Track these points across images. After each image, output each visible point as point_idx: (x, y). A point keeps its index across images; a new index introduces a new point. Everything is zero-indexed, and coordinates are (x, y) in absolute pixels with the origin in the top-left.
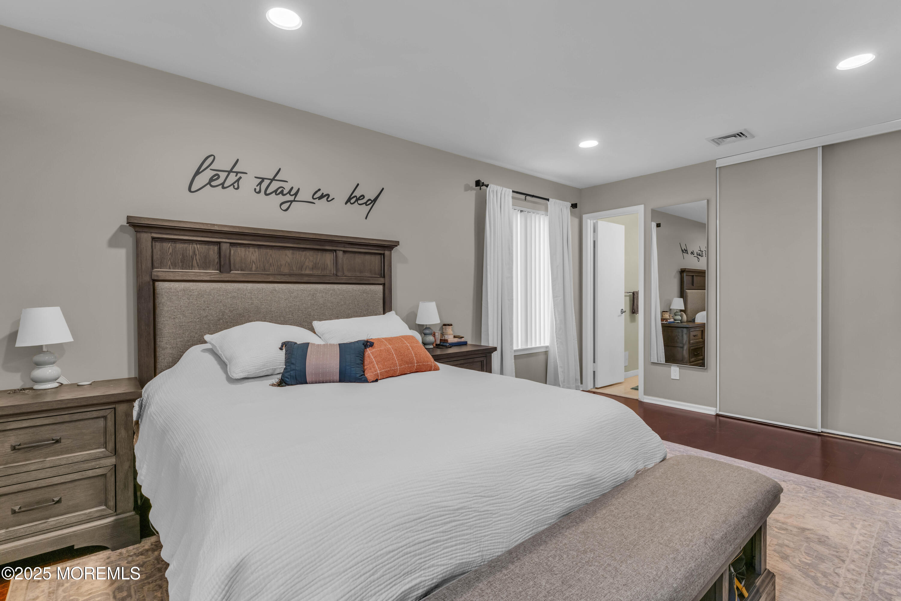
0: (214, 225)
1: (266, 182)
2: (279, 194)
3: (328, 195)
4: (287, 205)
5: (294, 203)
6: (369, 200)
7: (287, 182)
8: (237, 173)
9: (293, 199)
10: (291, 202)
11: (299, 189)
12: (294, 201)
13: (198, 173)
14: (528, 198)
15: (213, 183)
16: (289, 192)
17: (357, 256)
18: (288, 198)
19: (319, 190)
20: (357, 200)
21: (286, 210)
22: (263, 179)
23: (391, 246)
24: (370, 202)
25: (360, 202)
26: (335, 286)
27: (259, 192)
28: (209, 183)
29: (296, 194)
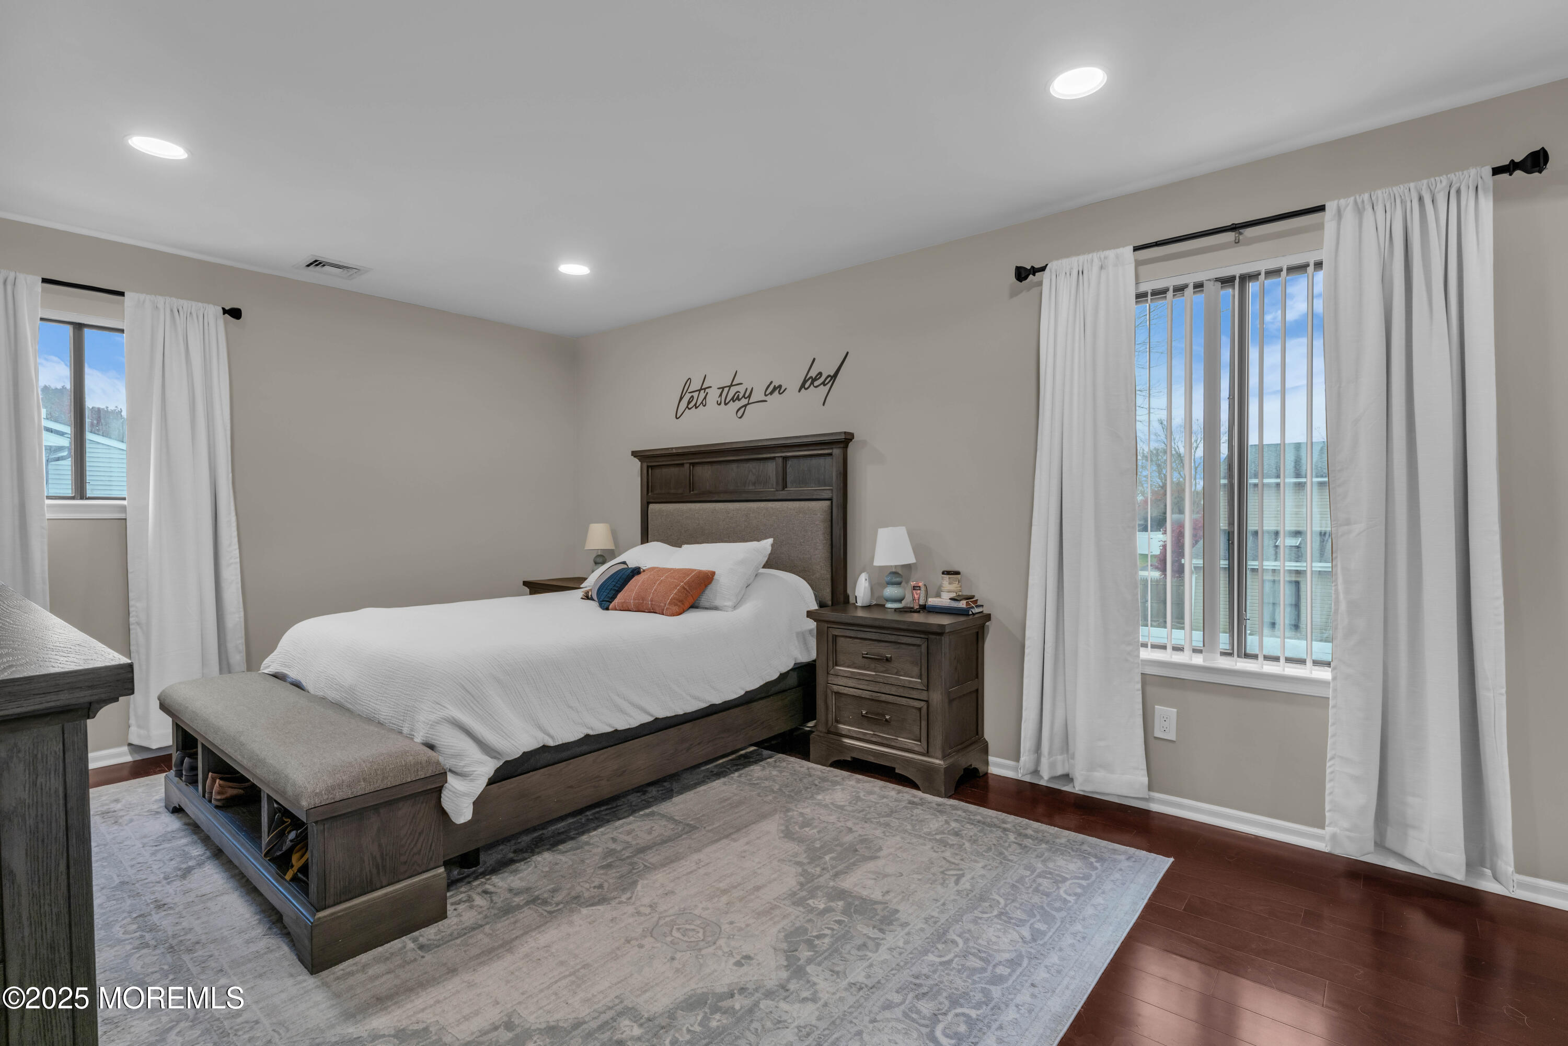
0: (672, 448)
1: (726, 390)
2: (736, 400)
3: (780, 387)
4: (742, 410)
5: (748, 406)
6: (829, 376)
7: (742, 384)
8: (705, 389)
9: (747, 403)
10: (745, 406)
11: (752, 388)
12: (749, 404)
13: (681, 398)
14: (1249, 232)
15: (690, 406)
16: (744, 396)
17: (802, 461)
18: (744, 401)
19: (771, 383)
20: (812, 383)
21: (740, 418)
22: (723, 388)
23: (845, 440)
24: (830, 378)
25: (816, 383)
26: (770, 504)
27: (720, 404)
28: (687, 407)
29: (749, 396)
